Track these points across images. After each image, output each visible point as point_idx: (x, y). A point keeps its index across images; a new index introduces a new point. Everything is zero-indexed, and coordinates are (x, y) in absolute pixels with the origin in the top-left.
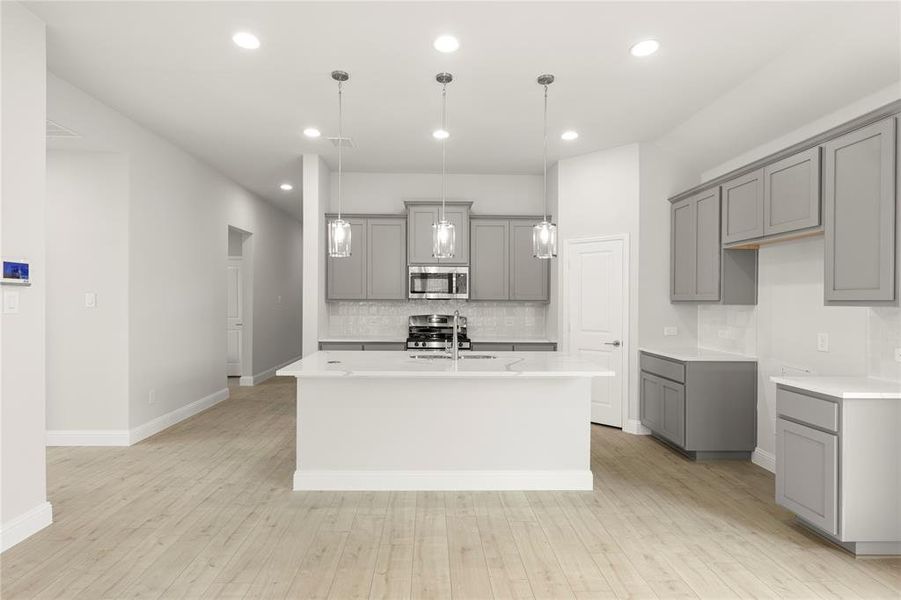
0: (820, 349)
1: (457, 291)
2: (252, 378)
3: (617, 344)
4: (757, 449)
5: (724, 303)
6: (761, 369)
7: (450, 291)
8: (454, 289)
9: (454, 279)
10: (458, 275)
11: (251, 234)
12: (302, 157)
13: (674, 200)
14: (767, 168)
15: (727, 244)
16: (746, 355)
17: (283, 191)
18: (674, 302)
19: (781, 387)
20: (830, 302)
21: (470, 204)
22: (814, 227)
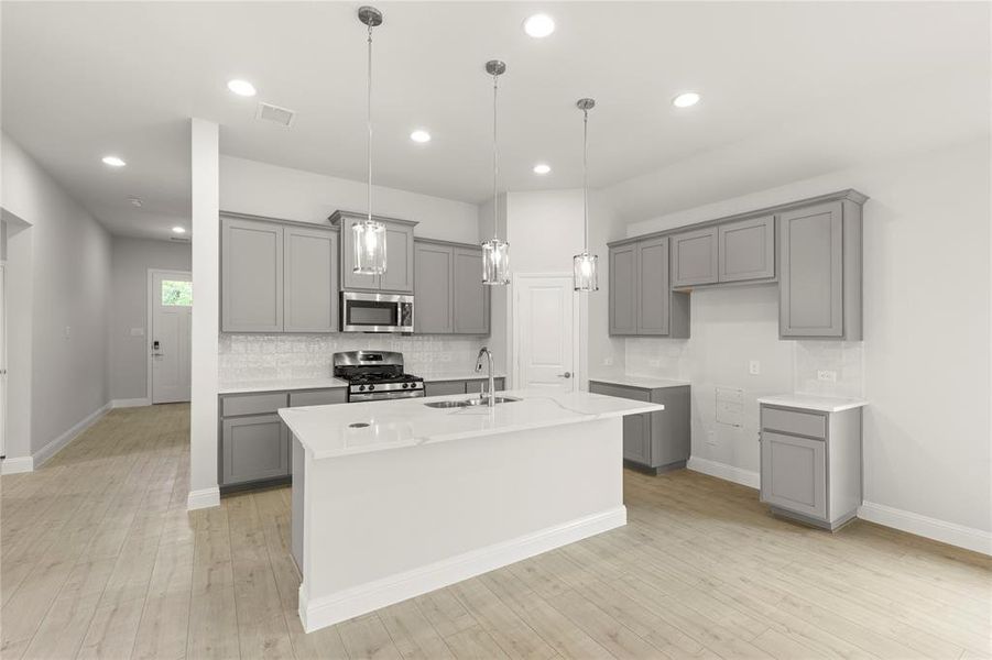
0: (752, 372)
1: (402, 325)
2: (31, 459)
3: (567, 376)
4: (691, 457)
5: (673, 337)
6: (694, 392)
7: (394, 323)
8: (399, 321)
9: (399, 309)
10: (403, 304)
11: (31, 225)
12: (191, 120)
13: (612, 246)
14: (721, 227)
15: (676, 287)
16: (681, 381)
17: (106, 167)
18: (612, 335)
19: (764, 406)
20: (784, 337)
21: (413, 224)
22: (769, 278)
